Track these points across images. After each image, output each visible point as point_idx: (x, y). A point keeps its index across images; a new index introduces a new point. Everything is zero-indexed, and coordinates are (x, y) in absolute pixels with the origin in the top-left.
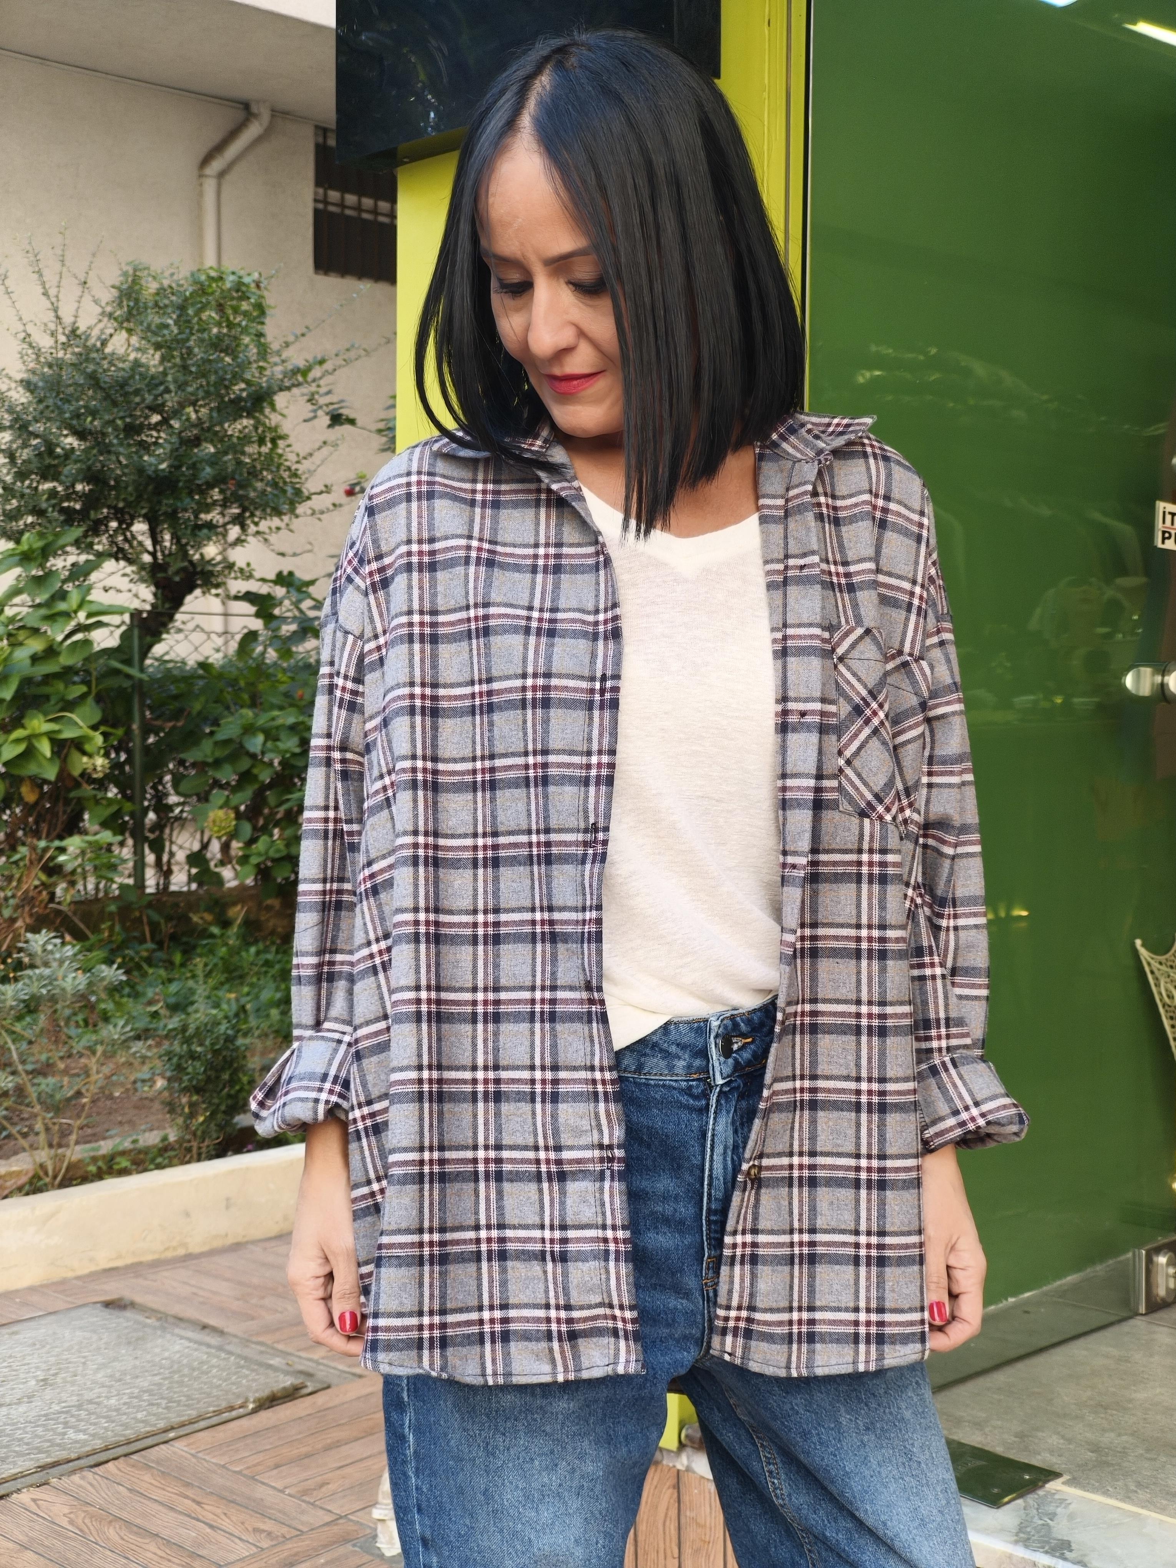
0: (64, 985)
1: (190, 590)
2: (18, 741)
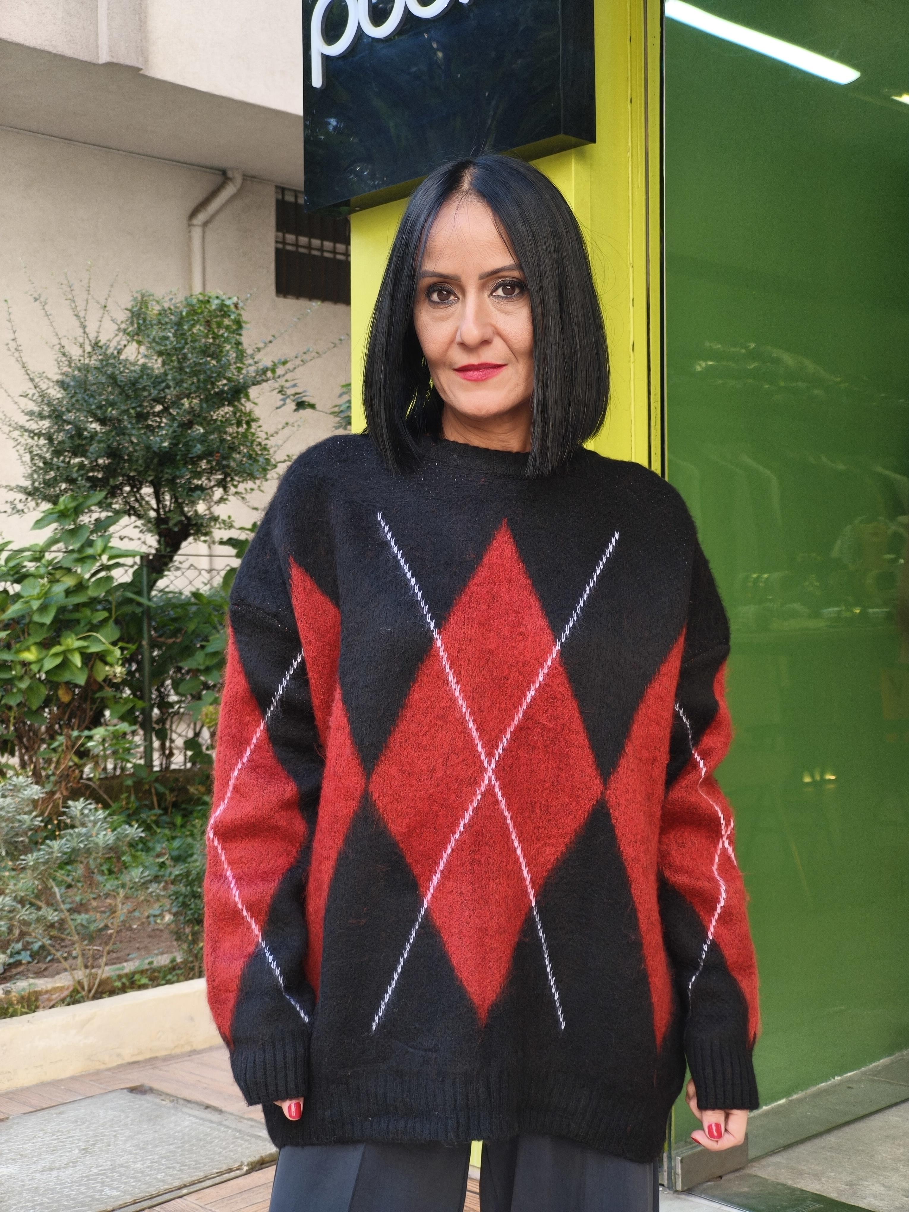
0: (97, 840)
1: (185, 538)
2: (56, 655)
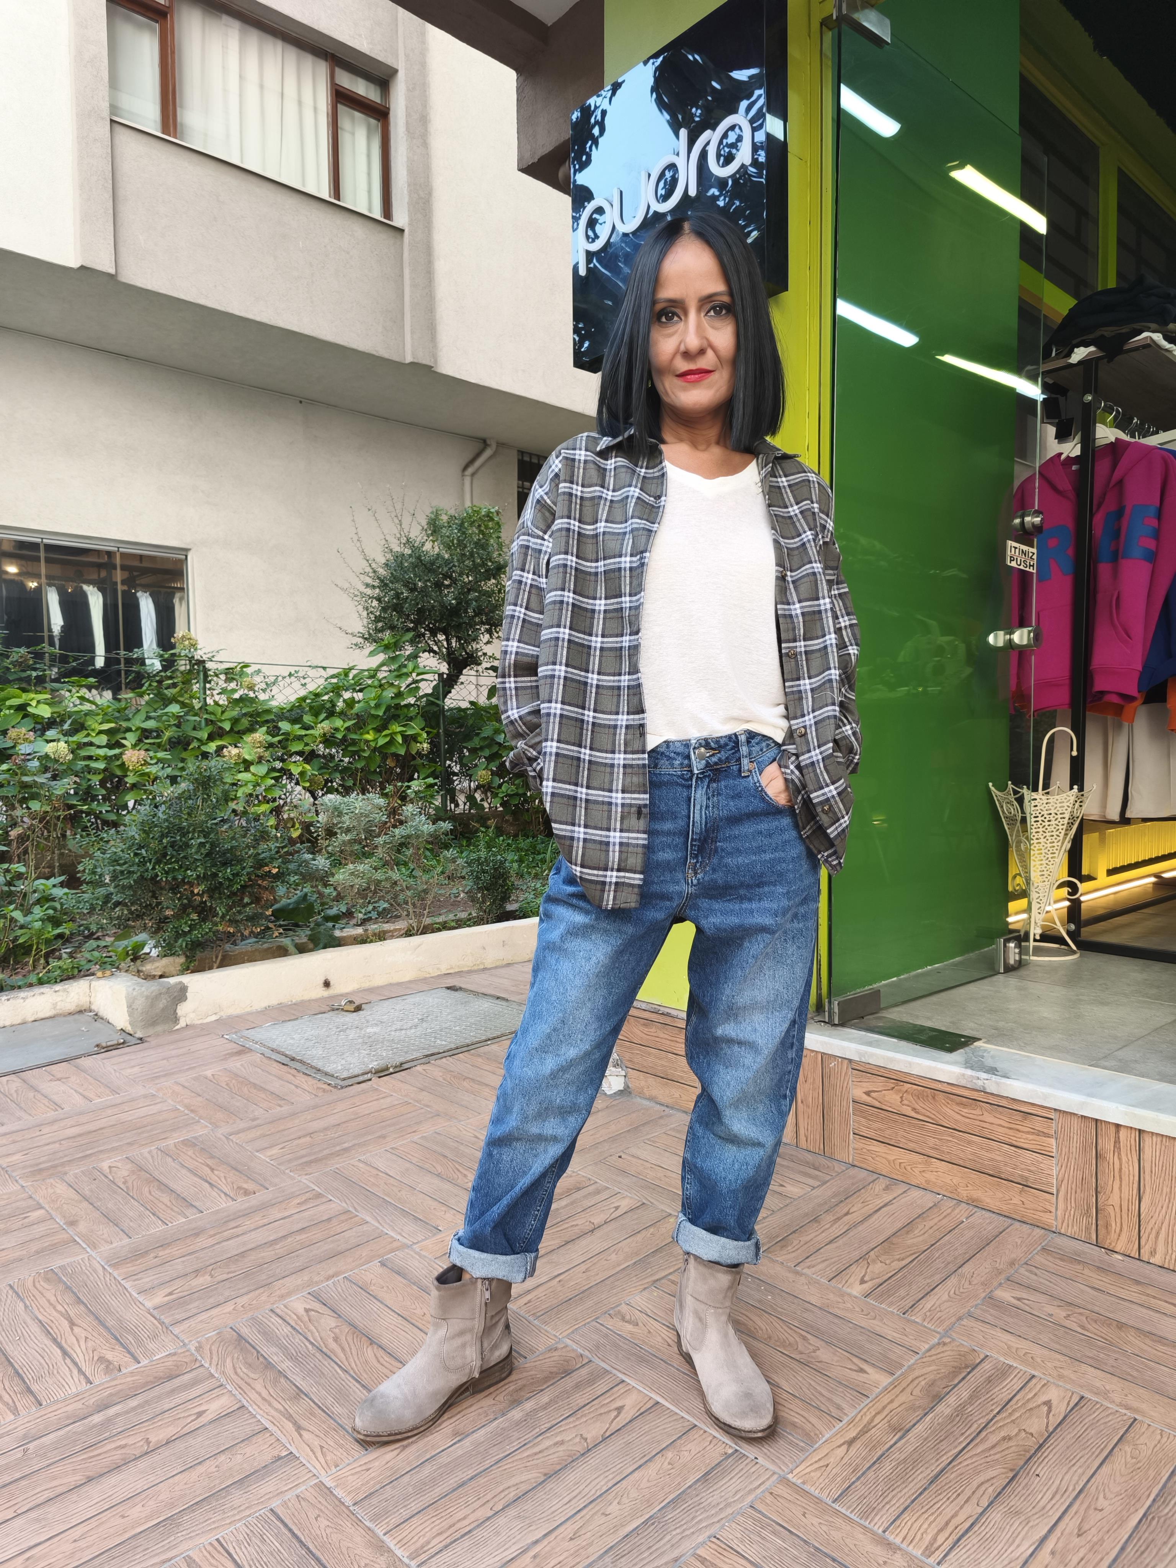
1: (466, 666)
2: (386, 736)
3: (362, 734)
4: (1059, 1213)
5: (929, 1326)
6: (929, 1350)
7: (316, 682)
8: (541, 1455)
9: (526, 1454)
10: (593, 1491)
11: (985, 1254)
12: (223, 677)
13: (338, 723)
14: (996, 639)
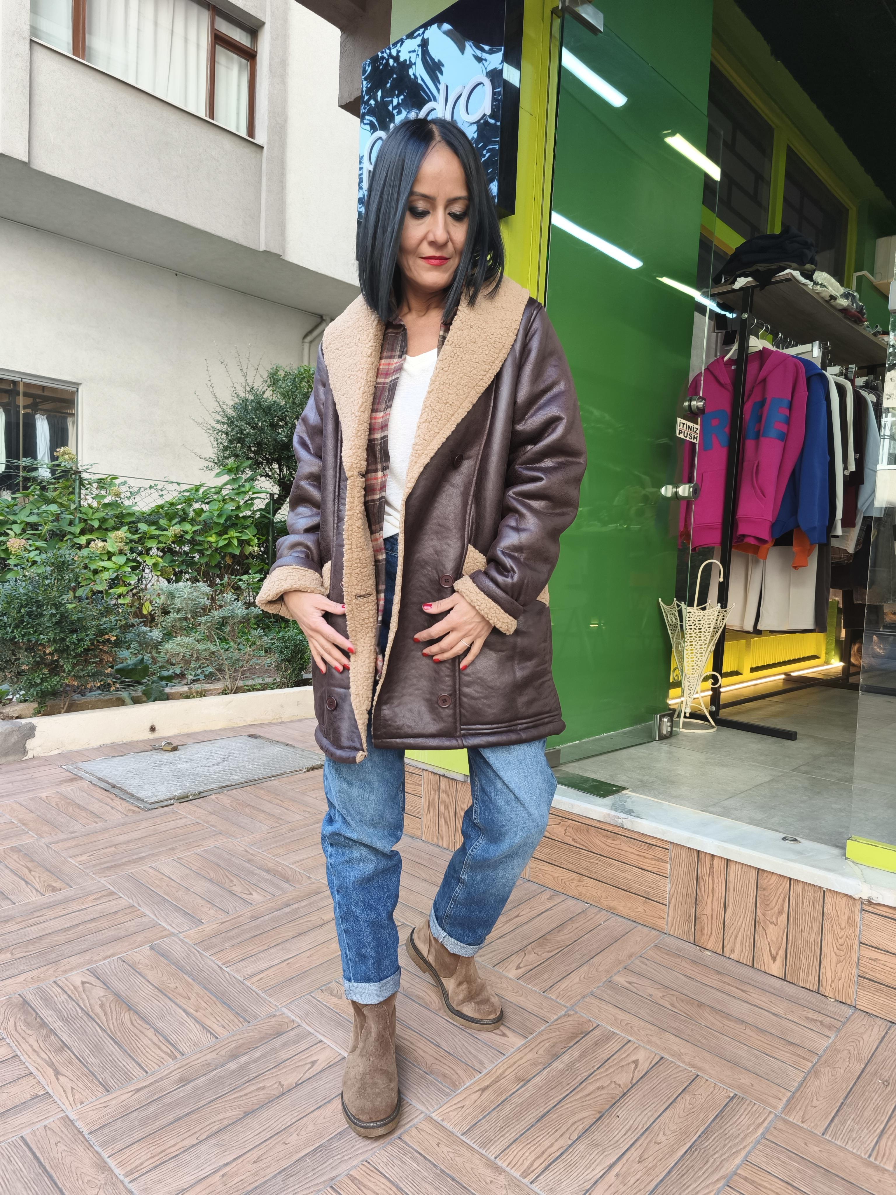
2: (225, 539)
3: (206, 537)
4: (670, 919)
5: (560, 1002)
6: (557, 1020)
7: (172, 494)
8: (244, 1098)
9: (233, 1097)
10: (280, 1125)
11: (612, 949)
12: (95, 485)
13: (188, 527)
14: (667, 491)
